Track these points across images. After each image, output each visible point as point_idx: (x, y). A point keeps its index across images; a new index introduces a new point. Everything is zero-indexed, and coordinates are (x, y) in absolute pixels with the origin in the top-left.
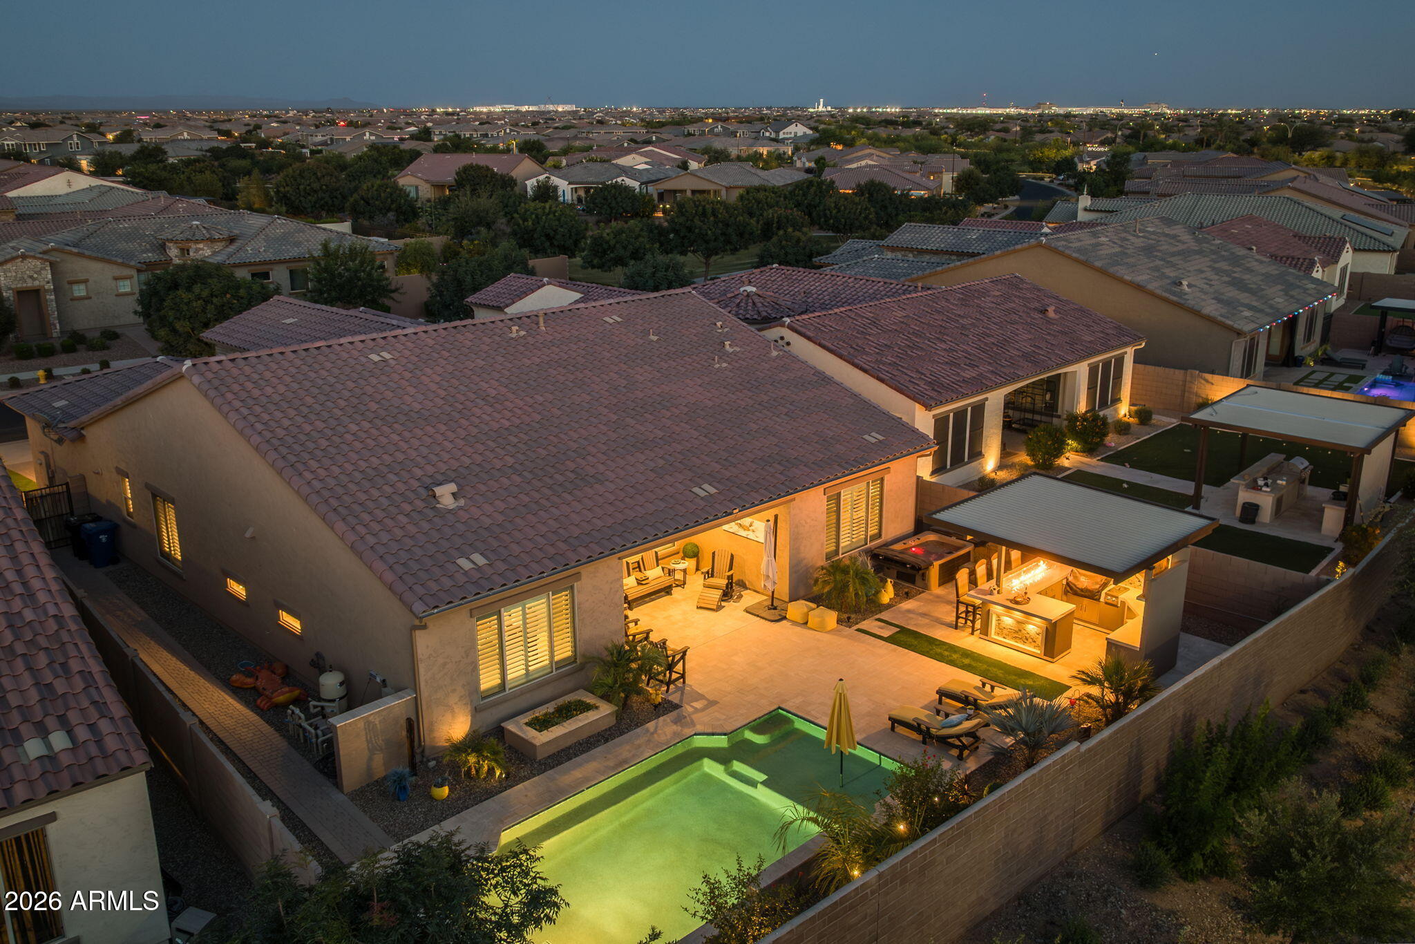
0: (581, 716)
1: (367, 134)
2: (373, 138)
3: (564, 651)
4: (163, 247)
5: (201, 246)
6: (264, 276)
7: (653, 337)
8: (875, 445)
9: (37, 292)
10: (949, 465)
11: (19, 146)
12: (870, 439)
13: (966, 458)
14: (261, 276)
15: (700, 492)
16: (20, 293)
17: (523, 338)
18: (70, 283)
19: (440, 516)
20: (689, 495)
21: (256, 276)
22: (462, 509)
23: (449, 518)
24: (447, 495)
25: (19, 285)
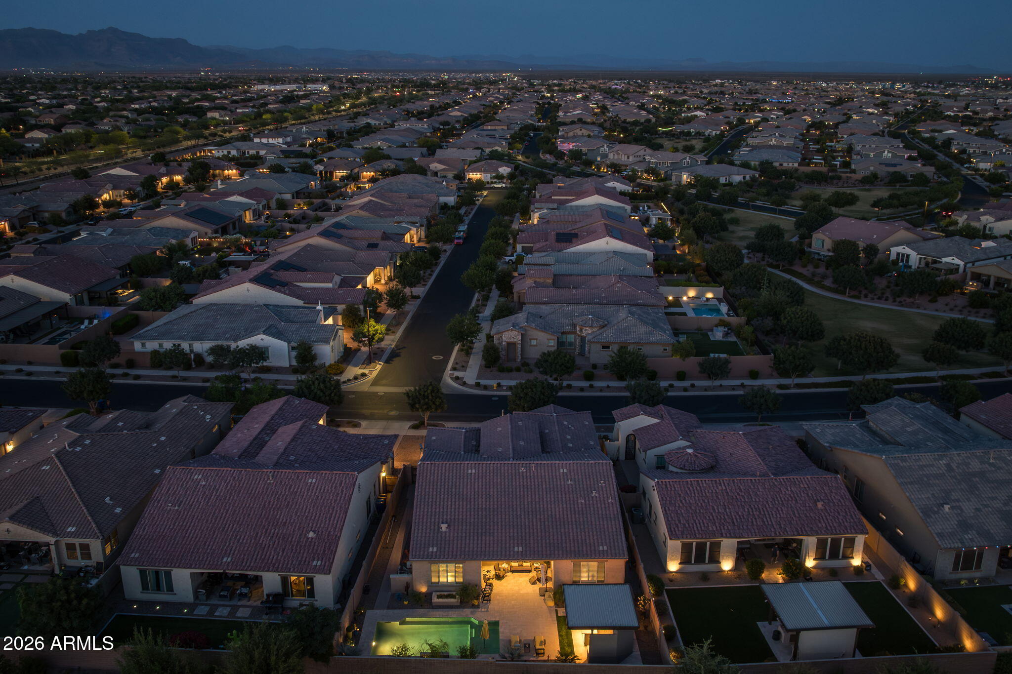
0: (449, 599)
3: (460, 580)
4: (575, 327)
5: (588, 328)
6: (608, 347)
7: (569, 483)
8: (599, 551)
9: (514, 344)
10: (693, 562)
11: (657, 163)
12: (601, 548)
13: (707, 562)
14: (606, 347)
15: (516, 549)
16: (509, 344)
17: (523, 472)
18: (530, 339)
19: (438, 533)
20: (512, 549)
21: (604, 347)
22: (445, 532)
23: (440, 534)
24: (444, 527)
25: (509, 340)
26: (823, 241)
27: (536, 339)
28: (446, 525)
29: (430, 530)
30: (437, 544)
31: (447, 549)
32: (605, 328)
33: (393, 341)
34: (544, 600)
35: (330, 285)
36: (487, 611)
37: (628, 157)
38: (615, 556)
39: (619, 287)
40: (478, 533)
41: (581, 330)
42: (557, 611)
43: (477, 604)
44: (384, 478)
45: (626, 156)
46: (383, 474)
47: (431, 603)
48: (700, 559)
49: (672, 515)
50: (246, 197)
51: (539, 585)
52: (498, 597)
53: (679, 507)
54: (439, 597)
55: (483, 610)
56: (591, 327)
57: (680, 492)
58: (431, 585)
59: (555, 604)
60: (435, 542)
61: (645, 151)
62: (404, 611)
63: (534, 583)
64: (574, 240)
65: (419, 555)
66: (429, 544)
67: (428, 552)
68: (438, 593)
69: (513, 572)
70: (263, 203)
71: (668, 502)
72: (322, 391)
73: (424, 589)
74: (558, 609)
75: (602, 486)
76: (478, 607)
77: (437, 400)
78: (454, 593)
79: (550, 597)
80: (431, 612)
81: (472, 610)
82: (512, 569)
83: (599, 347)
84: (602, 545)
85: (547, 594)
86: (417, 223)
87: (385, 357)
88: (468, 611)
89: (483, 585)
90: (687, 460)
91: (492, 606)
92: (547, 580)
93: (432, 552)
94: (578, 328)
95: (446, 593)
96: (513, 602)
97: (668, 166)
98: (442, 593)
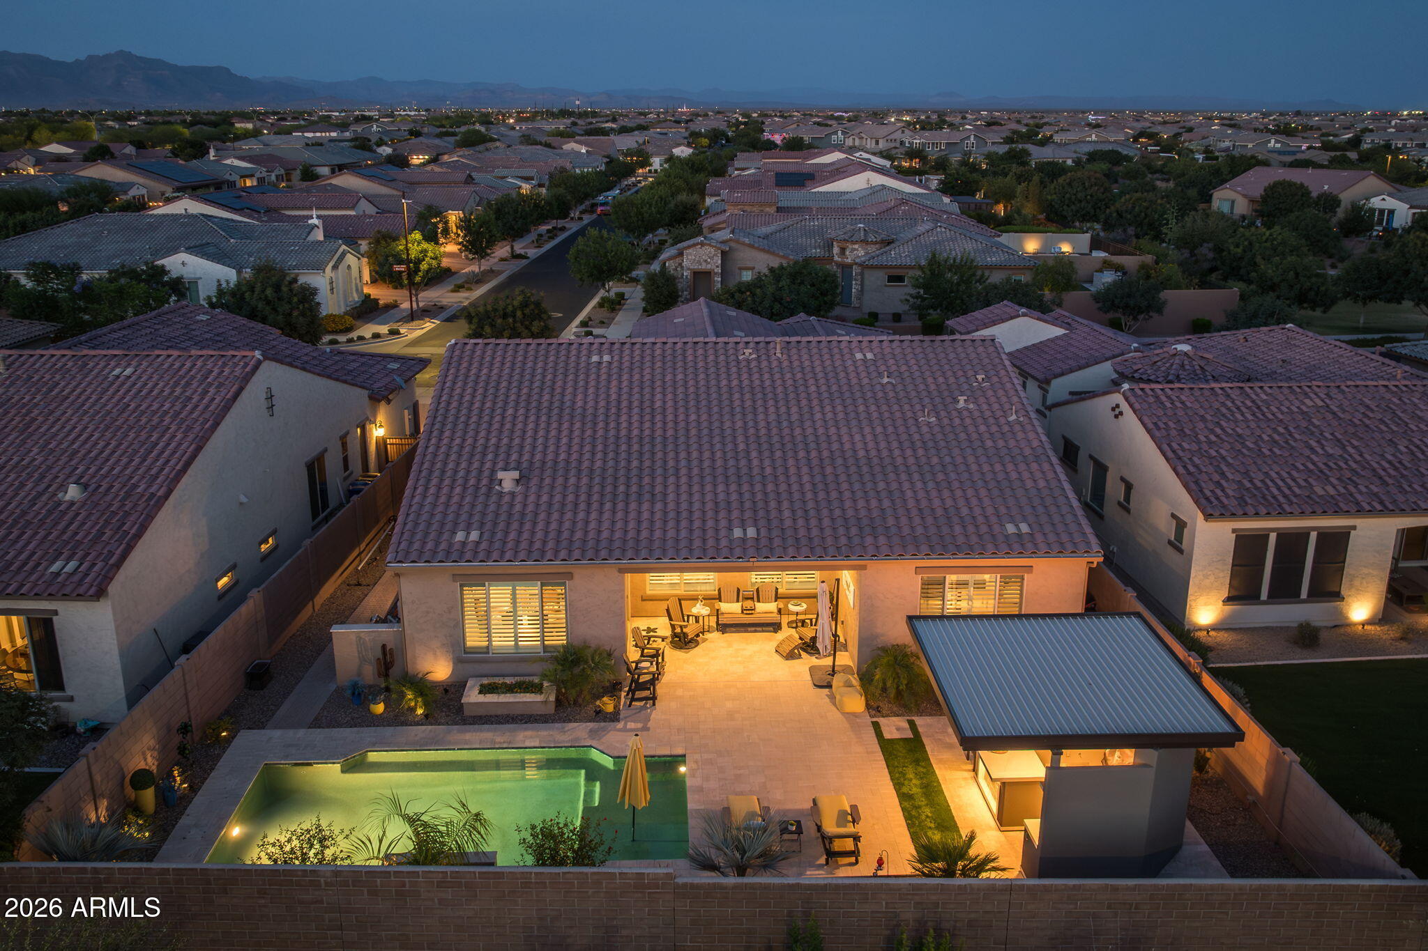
0: (518, 695)
1: (1273, 141)
2: (1278, 145)
3: (558, 639)
4: (830, 246)
5: (856, 246)
6: (900, 279)
7: (885, 380)
8: (1007, 537)
9: (707, 274)
10: (1264, 596)
11: (924, 144)
12: (1011, 529)
13: (1304, 595)
14: (896, 279)
15: (737, 533)
16: (696, 274)
17: (748, 361)
18: (741, 269)
19: (488, 495)
20: (723, 533)
21: (892, 279)
22: (513, 494)
23: (494, 498)
24: (508, 479)
25: (696, 267)
26: (1233, 202)
27: (752, 269)
28: (516, 474)
29: (465, 488)
30: (482, 524)
31: (512, 535)
32: (892, 246)
33: (467, 298)
34: (832, 698)
35: (352, 213)
36: (646, 729)
37: (877, 143)
38: (1060, 549)
39: (904, 211)
40: (615, 495)
41: (843, 250)
42: (876, 726)
43: (610, 708)
44: (382, 445)
45: (874, 141)
46: (378, 432)
47: (460, 708)
48: (1285, 590)
49: (1196, 459)
50: (249, 162)
51: (808, 661)
52: (679, 692)
53: (1210, 443)
54: (484, 690)
55: (631, 725)
56: (865, 242)
57: (1202, 412)
58: (466, 658)
59: (868, 706)
60: (477, 517)
61: (903, 132)
62: (367, 733)
63: (790, 656)
64: (808, 183)
65: (421, 552)
66: (456, 524)
67: (451, 545)
68: (485, 681)
69: (723, 628)
70: (277, 172)
71: (1174, 433)
72: (268, 303)
73: (440, 670)
74: (882, 721)
75: (981, 388)
76: (614, 717)
77: (536, 323)
78: (536, 680)
79: (848, 685)
80: (457, 733)
81: (591, 725)
82: (723, 620)
83: (881, 276)
84: (1012, 521)
85: (837, 681)
86: (532, 179)
87: (445, 315)
88: (579, 730)
89: (633, 654)
90: (1183, 366)
91: (658, 714)
92: (837, 645)
93: (464, 544)
94: (836, 250)
95: (508, 680)
96: (729, 705)
97: (941, 150)
98: (499, 680)
